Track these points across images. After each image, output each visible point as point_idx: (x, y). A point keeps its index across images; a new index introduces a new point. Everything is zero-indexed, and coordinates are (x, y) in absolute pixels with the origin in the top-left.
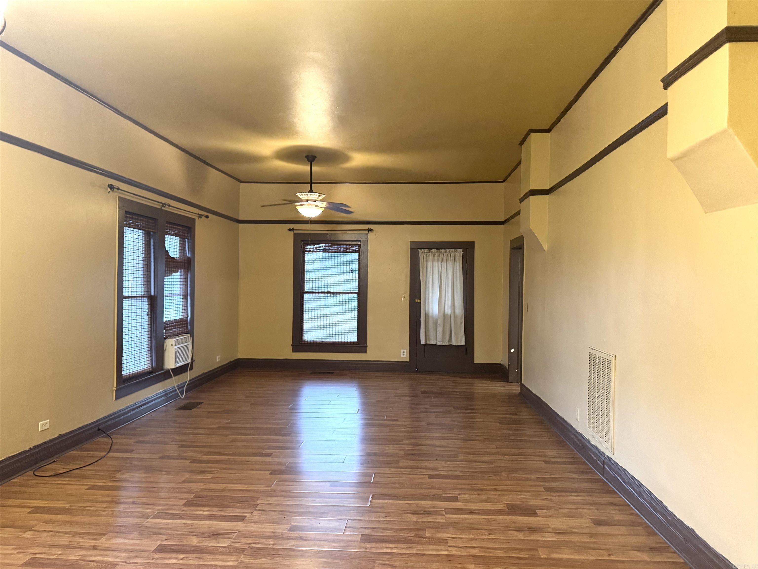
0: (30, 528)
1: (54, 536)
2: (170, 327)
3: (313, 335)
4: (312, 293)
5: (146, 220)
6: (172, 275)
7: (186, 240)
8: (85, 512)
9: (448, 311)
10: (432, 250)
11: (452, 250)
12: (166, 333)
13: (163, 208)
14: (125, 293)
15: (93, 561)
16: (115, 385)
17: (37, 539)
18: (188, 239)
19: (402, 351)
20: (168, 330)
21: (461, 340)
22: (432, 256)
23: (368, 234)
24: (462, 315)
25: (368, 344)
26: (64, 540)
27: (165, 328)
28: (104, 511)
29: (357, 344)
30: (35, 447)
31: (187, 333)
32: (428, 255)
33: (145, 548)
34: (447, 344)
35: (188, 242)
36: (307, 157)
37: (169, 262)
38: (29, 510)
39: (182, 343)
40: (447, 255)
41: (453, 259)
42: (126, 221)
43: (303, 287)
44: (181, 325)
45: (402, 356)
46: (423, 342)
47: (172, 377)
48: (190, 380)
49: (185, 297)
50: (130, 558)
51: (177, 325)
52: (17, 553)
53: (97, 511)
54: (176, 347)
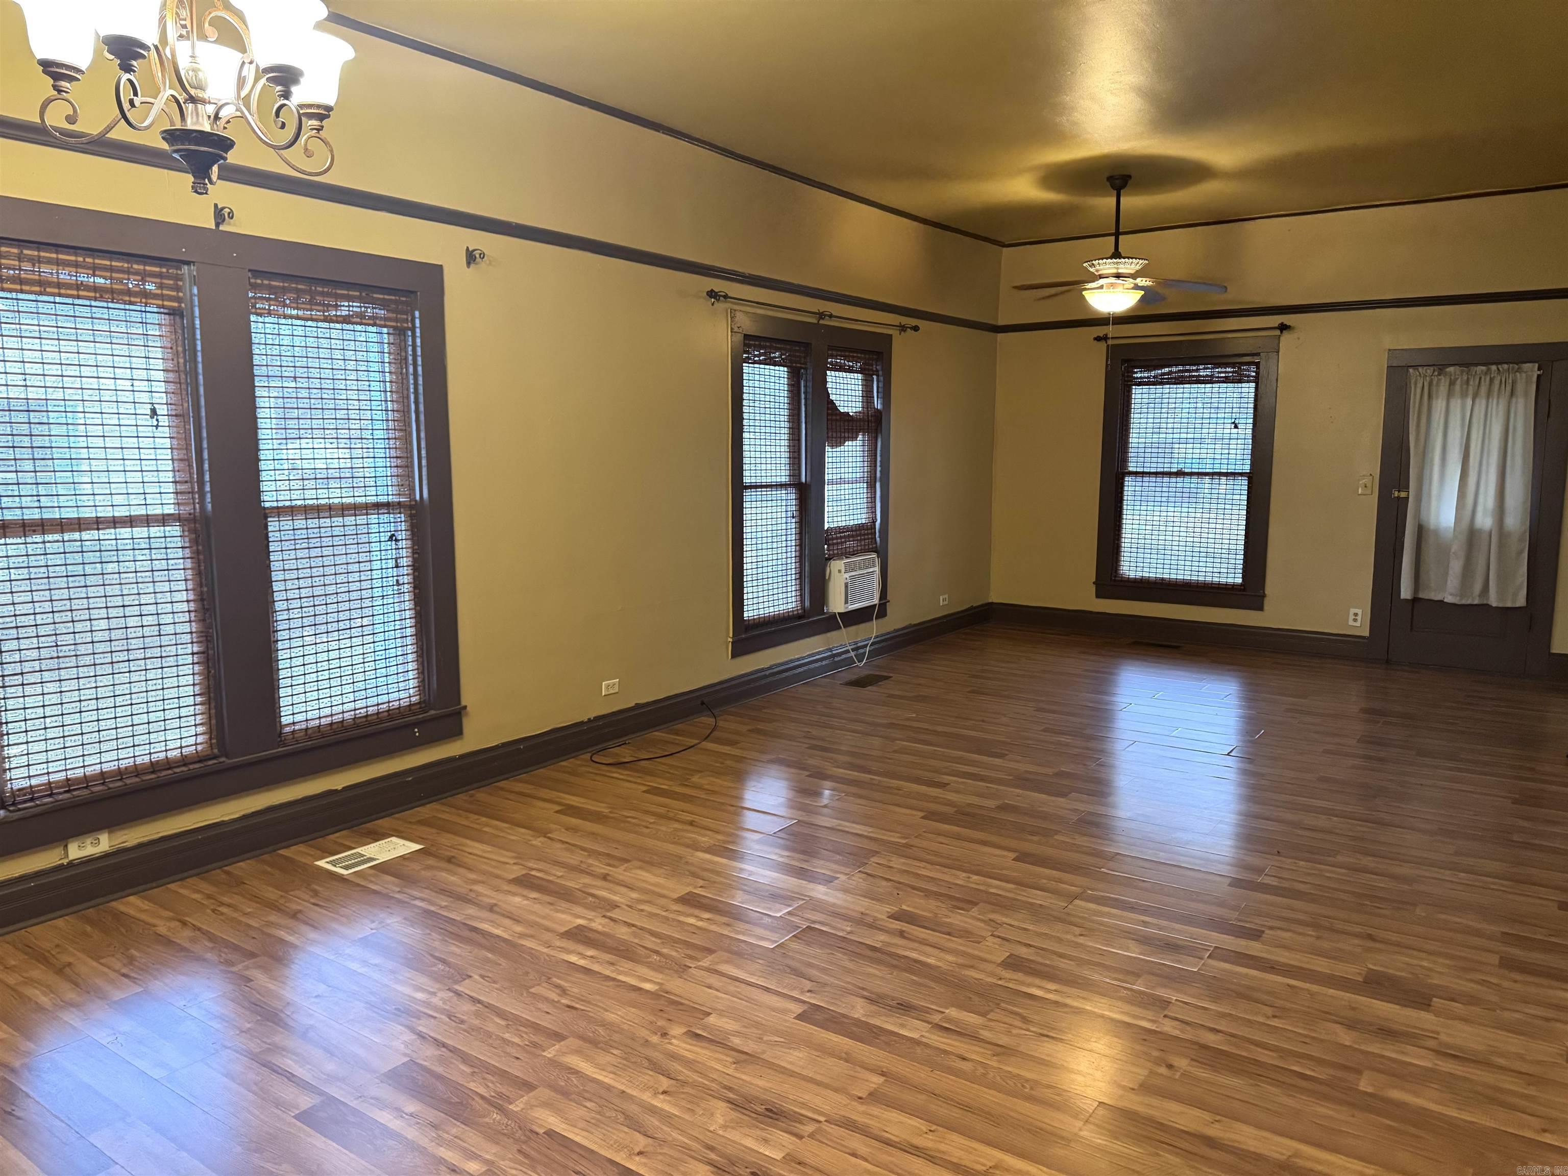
0: (544, 833)
1: (567, 850)
2: (837, 538)
3: (1142, 565)
4: (1143, 474)
5: (788, 347)
6: (846, 444)
7: (875, 377)
8: (622, 825)
9: (1485, 521)
10: (1448, 370)
11: (1506, 366)
12: (828, 550)
13: (821, 322)
14: (747, 480)
15: (593, 895)
16: (731, 635)
17: (547, 850)
18: (878, 376)
19: (1353, 611)
20: (833, 544)
21: (1515, 595)
22: (1447, 383)
23: (1279, 336)
24: (1525, 532)
25: (1268, 590)
26: (574, 859)
27: (827, 541)
28: (647, 828)
29: (1240, 590)
30: (597, 718)
31: (875, 550)
32: (1435, 383)
33: (665, 892)
34: (1476, 602)
35: (878, 381)
36: (1110, 179)
37: (836, 420)
38: (558, 808)
39: (860, 569)
40: (1492, 380)
41: (1509, 388)
42: (747, 352)
43: (1124, 460)
44: (860, 535)
45: (1351, 623)
46: (1406, 592)
47: (840, 628)
48: (876, 637)
49: (871, 486)
50: (639, 901)
51: (853, 536)
52: (514, 864)
53: (639, 825)
54: (847, 575)
